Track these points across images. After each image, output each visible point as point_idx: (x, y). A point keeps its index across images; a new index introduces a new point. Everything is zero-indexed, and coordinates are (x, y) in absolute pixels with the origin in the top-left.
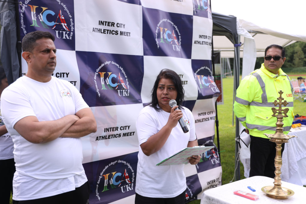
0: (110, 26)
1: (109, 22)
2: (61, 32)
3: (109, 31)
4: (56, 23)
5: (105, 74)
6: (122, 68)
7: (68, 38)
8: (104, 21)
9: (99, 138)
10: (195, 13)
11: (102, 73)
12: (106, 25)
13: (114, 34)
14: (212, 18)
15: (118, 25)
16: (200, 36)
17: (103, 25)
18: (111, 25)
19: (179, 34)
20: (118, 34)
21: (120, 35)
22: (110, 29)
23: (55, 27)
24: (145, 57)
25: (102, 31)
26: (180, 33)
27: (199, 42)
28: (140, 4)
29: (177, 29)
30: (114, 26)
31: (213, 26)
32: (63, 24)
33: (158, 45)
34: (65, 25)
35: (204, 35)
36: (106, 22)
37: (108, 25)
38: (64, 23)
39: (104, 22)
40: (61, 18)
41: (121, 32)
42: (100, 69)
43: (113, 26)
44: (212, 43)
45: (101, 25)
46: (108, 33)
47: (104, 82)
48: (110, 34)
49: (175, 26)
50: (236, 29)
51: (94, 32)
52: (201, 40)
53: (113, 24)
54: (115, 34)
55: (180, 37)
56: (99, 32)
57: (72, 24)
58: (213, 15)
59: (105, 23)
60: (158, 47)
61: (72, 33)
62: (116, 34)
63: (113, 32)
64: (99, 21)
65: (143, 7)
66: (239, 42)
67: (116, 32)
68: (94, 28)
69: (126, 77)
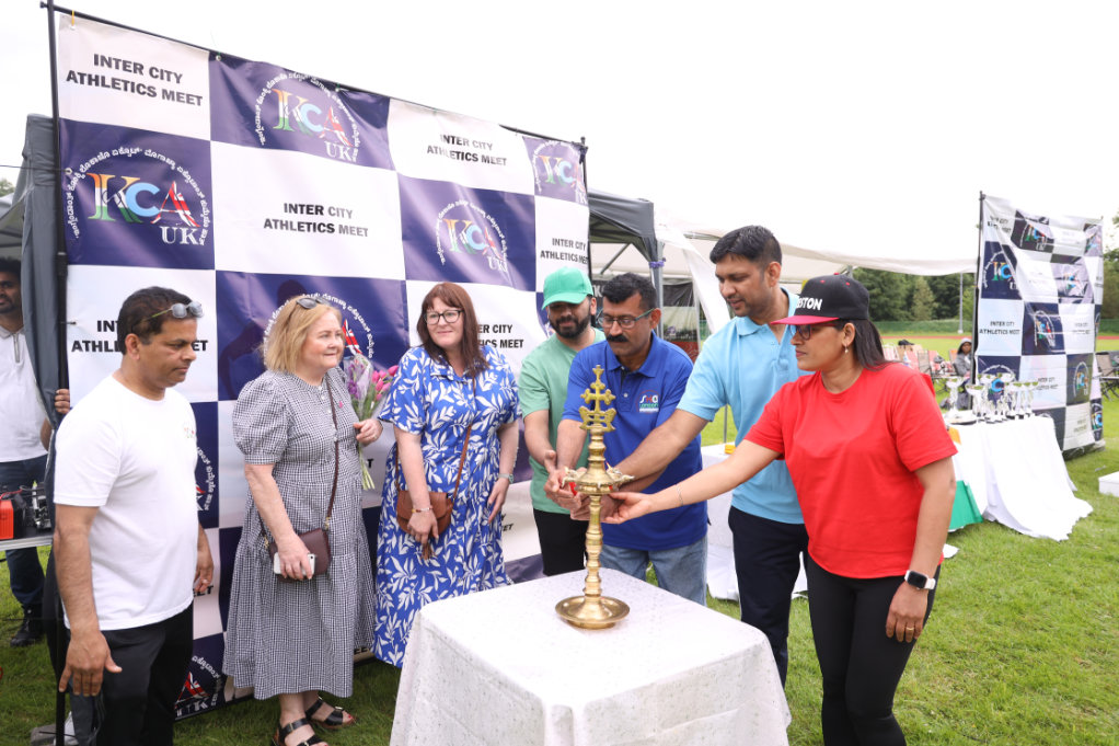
0: (312, 213)
1: (308, 206)
3: (312, 226)
6: (354, 308)
8: (298, 203)
10: (540, 190)
12: (302, 212)
13: (324, 231)
14: (586, 202)
15: (333, 212)
16: (556, 242)
17: (296, 212)
18: (314, 211)
19: (502, 236)
20: (333, 230)
21: (340, 233)
22: (313, 221)
24: (409, 284)
25: (295, 226)
26: (503, 233)
27: (553, 255)
28: (392, 168)
29: (495, 225)
30: (322, 213)
31: (591, 220)
33: (441, 256)
35: (564, 238)
36: (302, 206)
37: (308, 213)
39: (296, 205)
41: (341, 226)
43: (319, 213)
44: (589, 258)
45: (290, 212)
46: (309, 230)
48: (314, 230)
49: (489, 217)
50: (653, 230)
51: (268, 227)
52: (558, 249)
53: (319, 210)
54: (326, 232)
55: (503, 242)
56: (285, 227)
58: (590, 196)
59: (299, 208)
60: (443, 260)
62: (330, 230)
63: (322, 228)
64: (286, 205)
65: (399, 176)
66: (660, 257)
67: (328, 226)
68: (268, 220)
69: (368, 330)
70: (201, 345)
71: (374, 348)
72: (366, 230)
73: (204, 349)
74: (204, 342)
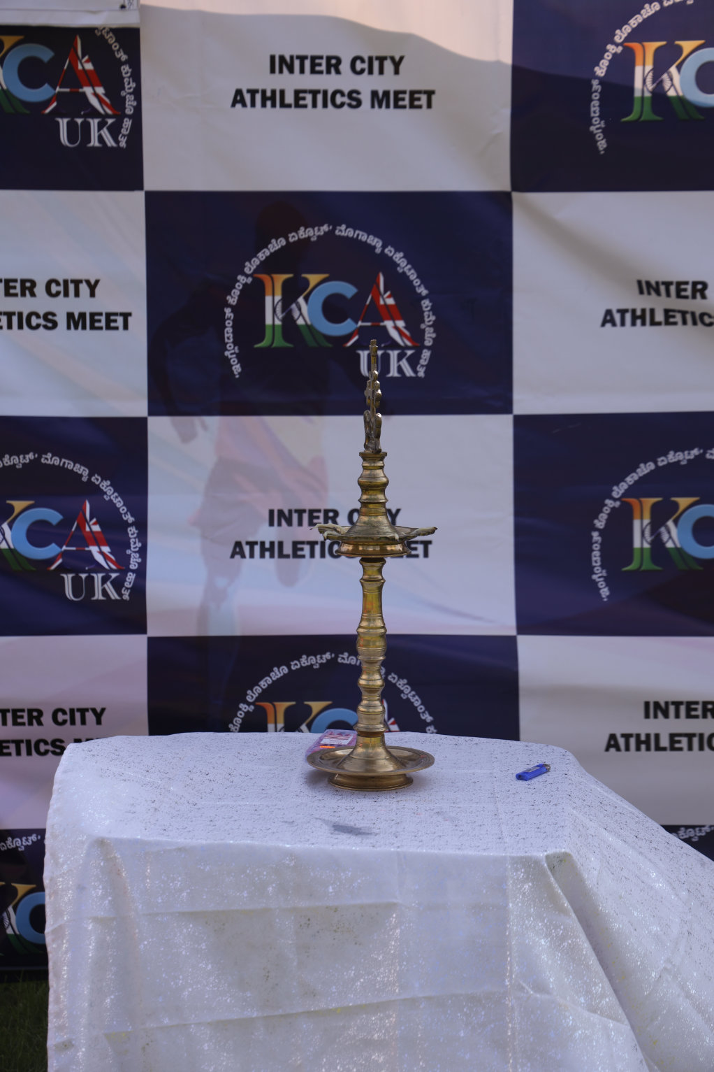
0: (321, 72)
1: (313, 58)
2: (79, 121)
3: (320, 97)
4: (58, 89)
5: (286, 285)
7: (110, 142)
8: (295, 53)
9: (247, 549)
11: (275, 276)
12: (302, 71)
13: (342, 105)
15: (360, 65)
17: (291, 70)
18: (323, 68)
20: (359, 103)
21: (373, 106)
22: (322, 88)
23: (55, 104)
25: (290, 99)
30: (338, 72)
32: (88, 90)
33: (599, 137)
34: (96, 95)
36: (302, 59)
37: (313, 71)
38: (93, 87)
39: (292, 57)
40: (80, 67)
41: (375, 93)
42: (262, 263)
43: (333, 70)
45: (281, 71)
46: (313, 105)
47: (280, 315)
48: (325, 105)
51: (239, 106)
53: (334, 64)
54: (346, 107)
56: (269, 103)
57: (129, 85)
59: (297, 63)
60: (603, 144)
61: (127, 123)
62: (354, 103)
63: (339, 99)
64: (272, 58)
67: (351, 93)
68: (239, 92)
69: (423, 291)
70: (120, 320)
71: (435, 325)
72: (430, 94)
73: (126, 327)
74: (126, 316)
